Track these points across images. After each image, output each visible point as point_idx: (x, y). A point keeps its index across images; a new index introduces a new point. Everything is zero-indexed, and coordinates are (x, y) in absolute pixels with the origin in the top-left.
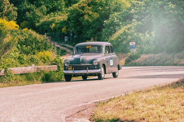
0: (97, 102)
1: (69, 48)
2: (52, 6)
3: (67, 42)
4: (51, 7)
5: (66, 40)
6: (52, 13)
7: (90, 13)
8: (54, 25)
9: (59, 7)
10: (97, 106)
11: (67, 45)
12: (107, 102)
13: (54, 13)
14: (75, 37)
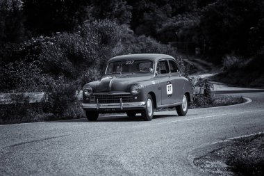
0: (238, 139)
1: (201, 64)
2: (180, 6)
3: (198, 55)
4: (178, 7)
5: (197, 52)
6: (179, 15)
7: (232, 16)
8: (181, 31)
9: (189, 7)
10: (237, 145)
11: (199, 60)
12: (252, 140)
13: (181, 14)
14: (210, 48)
